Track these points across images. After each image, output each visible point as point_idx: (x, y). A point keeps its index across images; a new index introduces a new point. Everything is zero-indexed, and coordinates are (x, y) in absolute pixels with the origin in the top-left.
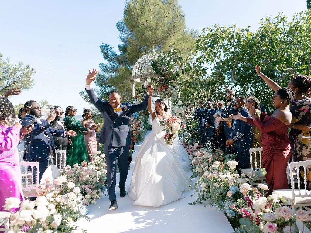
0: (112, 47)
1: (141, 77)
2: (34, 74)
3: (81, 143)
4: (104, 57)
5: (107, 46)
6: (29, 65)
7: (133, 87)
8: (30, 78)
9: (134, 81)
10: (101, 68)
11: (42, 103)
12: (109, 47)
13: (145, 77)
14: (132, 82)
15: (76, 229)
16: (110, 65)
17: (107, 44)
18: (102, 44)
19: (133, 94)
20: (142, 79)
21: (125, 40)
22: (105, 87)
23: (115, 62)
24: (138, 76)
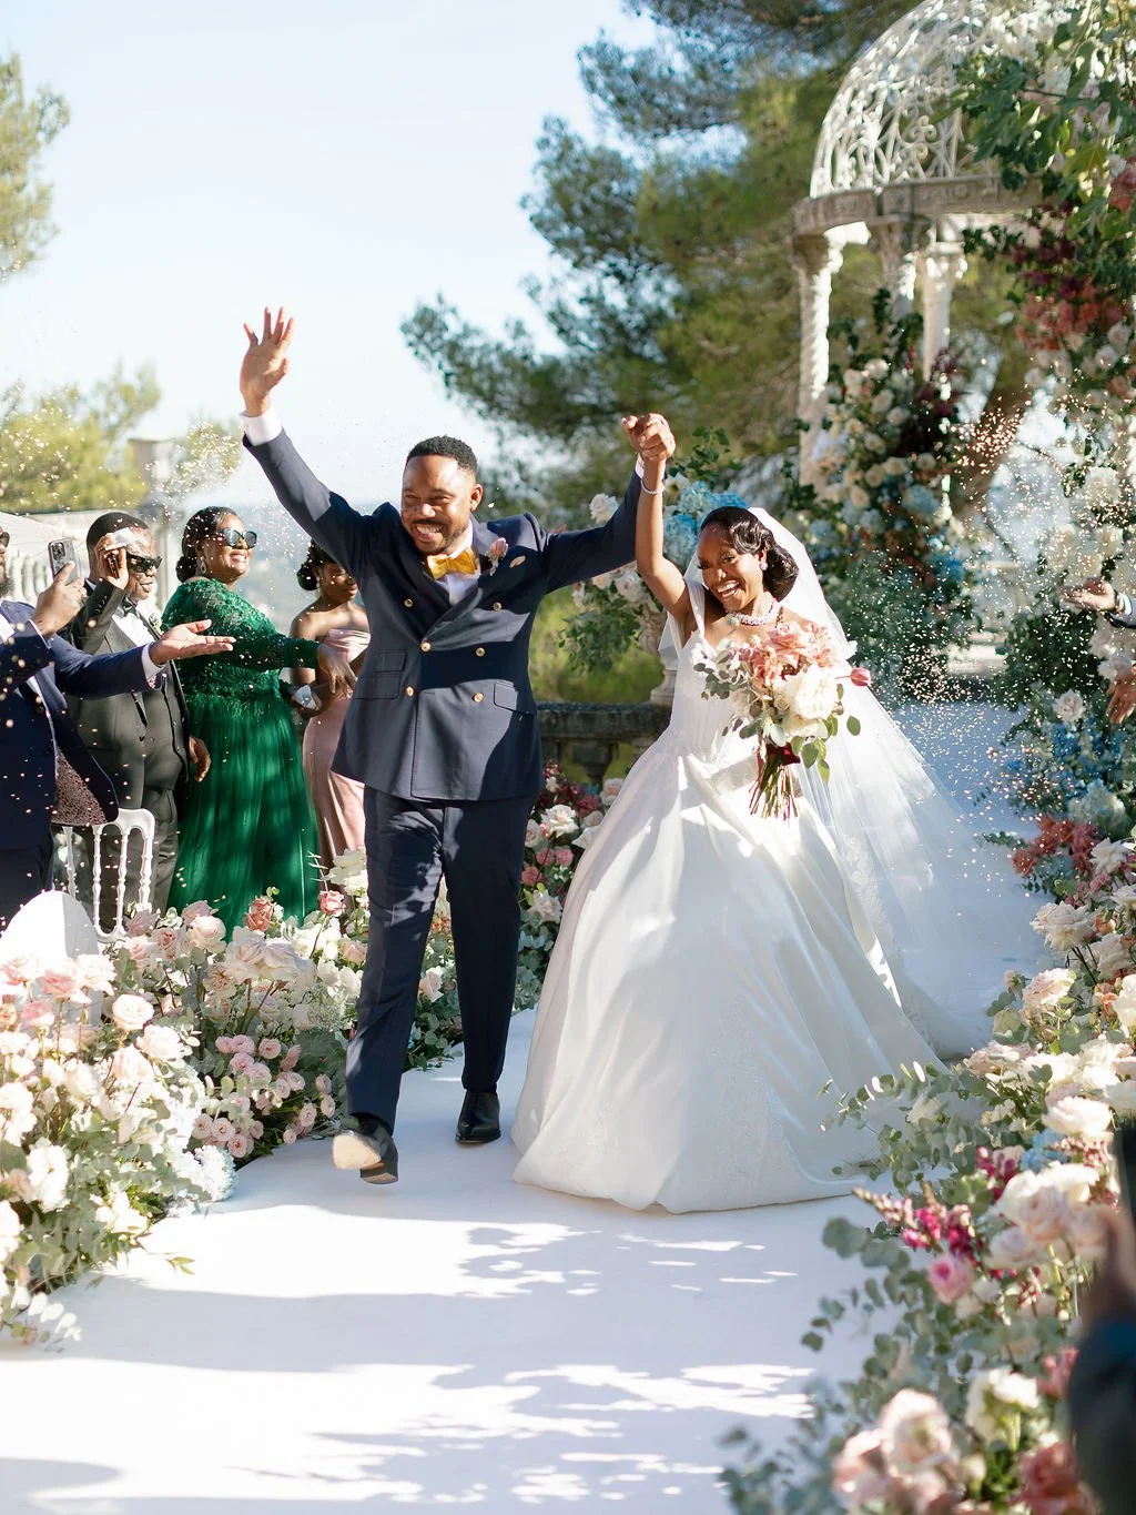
1: (880, 213)
2: (58, 139)
3: (272, 769)
6: (15, 60)
7: (812, 296)
8: (19, 179)
9: (822, 245)
10: (592, 87)
11: (116, 398)
13: (913, 216)
14: (811, 249)
15: (138, 1245)
19: (811, 365)
20: (883, 233)
22: (623, 264)
23: (726, 30)
24: (850, 199)
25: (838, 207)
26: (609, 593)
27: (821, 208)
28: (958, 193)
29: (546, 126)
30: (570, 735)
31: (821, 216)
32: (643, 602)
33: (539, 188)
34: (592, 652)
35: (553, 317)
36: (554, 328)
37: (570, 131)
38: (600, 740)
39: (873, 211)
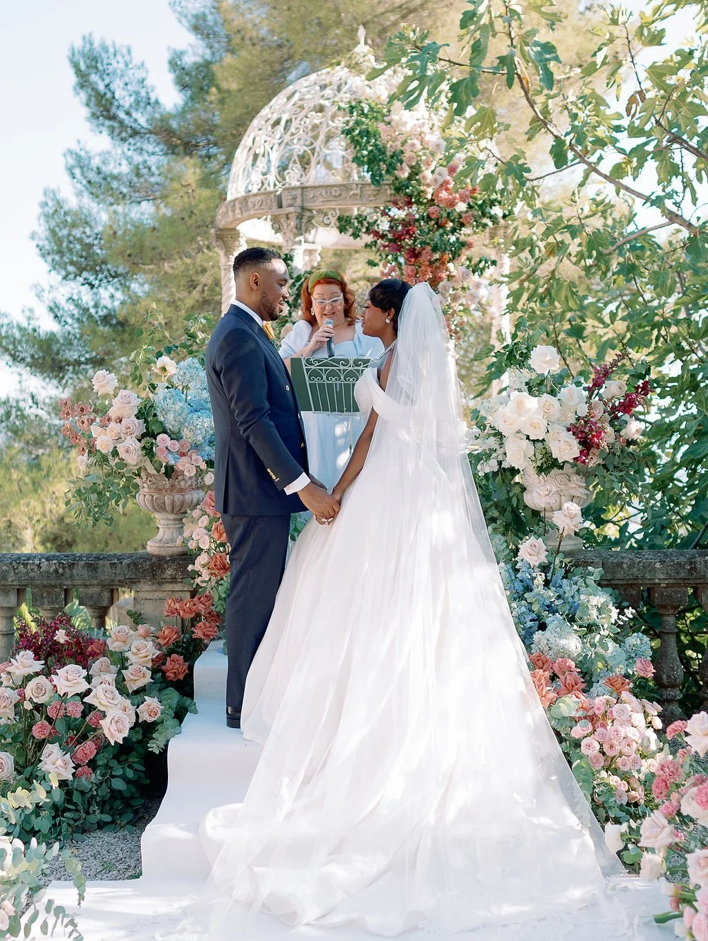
0: (136, 60)
1: (280, 206)
4: (93, 115)
5: (107, 51)
9: (236, 234)
10: (73, 176)
12: (119, 58)
13: (303, 208)
14: (227, 237)
16: (124, 162)
17: (109, 42)
18: (79, 44)
20: (283, 219)
21: (205, 21)
22: (92, 278)
23: (150, 148)
24: (258, 198)
25: (250, 204)
26: (110, 457)
27: (237, 206)
28: (334, 194)
29: (45, 194)
30: (75, 582)
31: (238, 211)
32: (142, 465)
33: (42, 230)
34: (96, 510)
35: (51, 309)
36: (52, 316)
37: (60, 197)
38: (103, 585)
39: (275, 205)
